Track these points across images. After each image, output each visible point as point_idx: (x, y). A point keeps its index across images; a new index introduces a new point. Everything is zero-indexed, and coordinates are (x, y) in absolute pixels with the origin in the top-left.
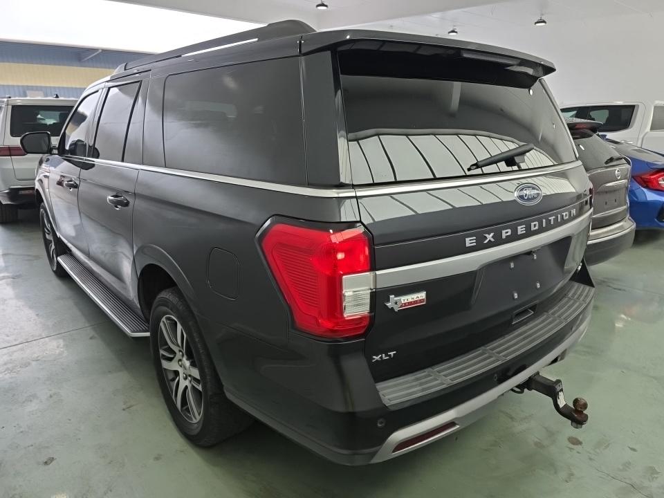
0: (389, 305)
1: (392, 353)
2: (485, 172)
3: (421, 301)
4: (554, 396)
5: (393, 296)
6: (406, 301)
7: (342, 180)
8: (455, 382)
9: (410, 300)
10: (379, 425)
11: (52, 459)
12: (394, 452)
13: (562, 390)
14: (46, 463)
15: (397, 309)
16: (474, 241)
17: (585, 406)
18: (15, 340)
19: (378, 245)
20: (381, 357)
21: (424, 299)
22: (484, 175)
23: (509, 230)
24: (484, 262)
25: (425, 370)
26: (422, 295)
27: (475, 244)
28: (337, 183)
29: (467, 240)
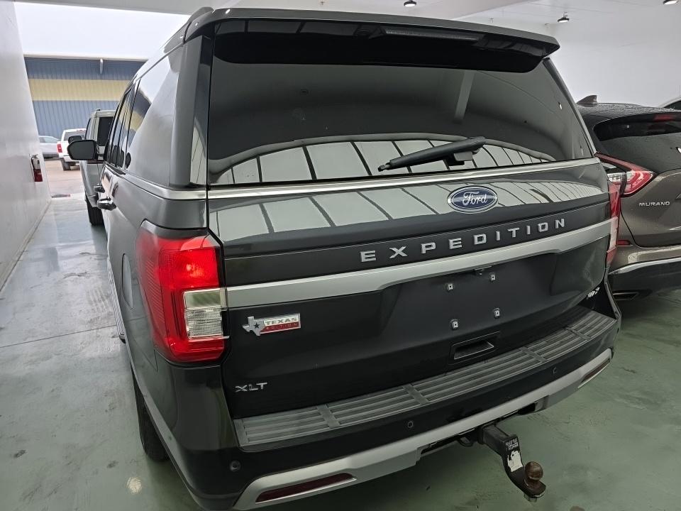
0: (247, 328)
1: (262, 384)
2: (413, 172)
3: (292, 324)
4: (506, 455)
5: (252, 317)
6: (271, 324)
7: (193, 180)
8: (344, 425)
9: (277, 323)
10: (232, 468)
11: (23, 452)
12: (258, 501)
13: (517, 449)
14: (17, 456)
15: (258, 332)
16: (374, 255)
17: (540, 474)
18: (51, 334)
19: (228, 256)
20: (247, 388)
21: (297, 323)
22: (411, 175)
23: (434, 244)
24: (389, 282)
25: (317, 407)
26: (295, 318)
27: (375, 259)
28: (187, 184)
29: (363, 254)
